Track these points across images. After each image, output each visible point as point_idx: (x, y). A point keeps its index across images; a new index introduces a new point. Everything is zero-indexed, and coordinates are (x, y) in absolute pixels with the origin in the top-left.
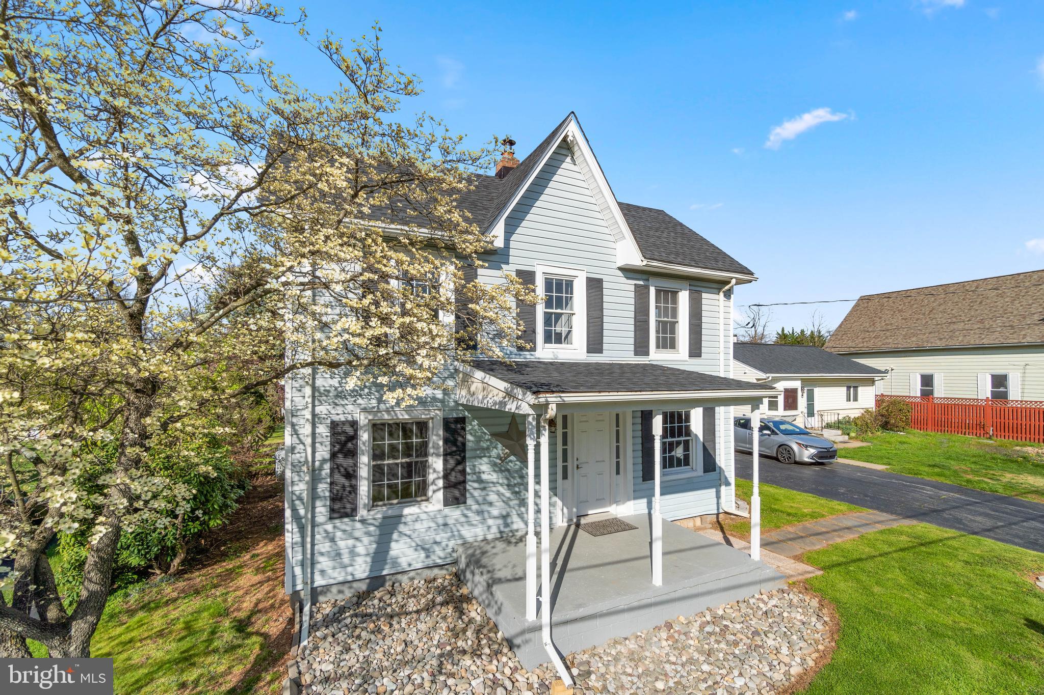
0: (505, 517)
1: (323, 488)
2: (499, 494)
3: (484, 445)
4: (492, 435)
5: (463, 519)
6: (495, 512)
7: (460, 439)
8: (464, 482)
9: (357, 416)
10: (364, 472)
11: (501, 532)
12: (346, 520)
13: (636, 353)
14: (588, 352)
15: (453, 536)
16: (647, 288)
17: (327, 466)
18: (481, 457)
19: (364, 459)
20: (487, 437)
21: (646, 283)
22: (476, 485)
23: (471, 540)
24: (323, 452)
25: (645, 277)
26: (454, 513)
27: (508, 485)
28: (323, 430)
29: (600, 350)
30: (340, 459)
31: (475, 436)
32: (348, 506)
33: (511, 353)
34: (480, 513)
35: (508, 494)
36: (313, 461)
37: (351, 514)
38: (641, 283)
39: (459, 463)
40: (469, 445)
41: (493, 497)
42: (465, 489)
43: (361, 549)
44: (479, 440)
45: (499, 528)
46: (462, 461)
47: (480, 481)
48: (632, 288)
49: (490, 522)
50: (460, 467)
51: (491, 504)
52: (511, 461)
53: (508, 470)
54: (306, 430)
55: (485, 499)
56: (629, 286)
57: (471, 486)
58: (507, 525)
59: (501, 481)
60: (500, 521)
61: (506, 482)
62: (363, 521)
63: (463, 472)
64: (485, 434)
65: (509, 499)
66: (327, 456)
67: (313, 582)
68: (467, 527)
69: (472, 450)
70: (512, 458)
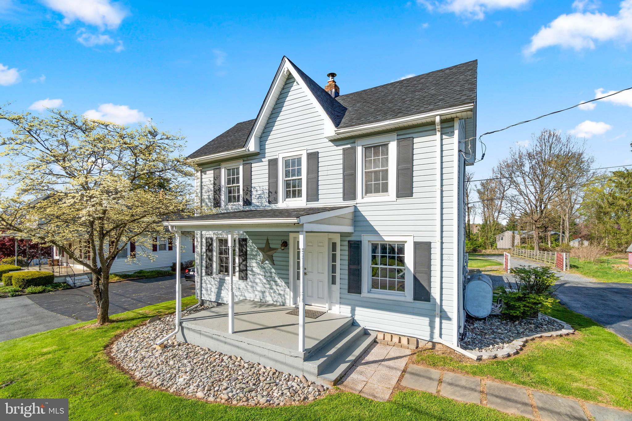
0: (263, 292)
1: (204, 262)
2: (260, 279)
3: (254, 253)
4: (258, 248)
5: (245, 288)
6: (259, 289)
7: (244, 249)
8: (246, 270)
9: (212, 236)
10: (214, 259)
11: (261, 300)
12: (209, 276)
13: (344, 199)
15: (242, 295)
16: (354, 150)
17: (205, 254)
18: (253, 259)
19: (215, 254)
20: (255, 249)
21: (353, 145)
22: (250, 273)
23: (248, 298)
25: (352, 141)
26: (242, 284)
27: (265, 276)
28: (204, 240)
29: (317, 200)
30: (208, 253)
31: (250, 249)
32: (210, 271)
33: (266, 206)
34: (252, 287)
35: (265, 281)
36: (202, 252)
37: (211, 274)
38: (349, 146)
39: (243, 261)
40: (248, 252)
41: (257, 281)
42: (247, 274)
43: (213, 290)
44: (252, 250)
45: (260, 297)
46: (245, 260)
47: (252, 271)
48: (341, 152)
49: (256, 293)
50: (244, 263)
51: (257, 284)
52: (266, 264)
53: (264, 268)
54: (199, 240)
55: (254, 281)
56: (338, 151)
57: (249, 272)
58: (263, 298)
59: (261, 273)
60: (261, 294)
61: (263, 274)
62: (214, 278)
63: (246, 266)
64: (255, 247)
65: (265, 284)
66: (205, 251)
67: (201, 297)
68: (247, 292)
69: (249, 255)
70: (267, 262)
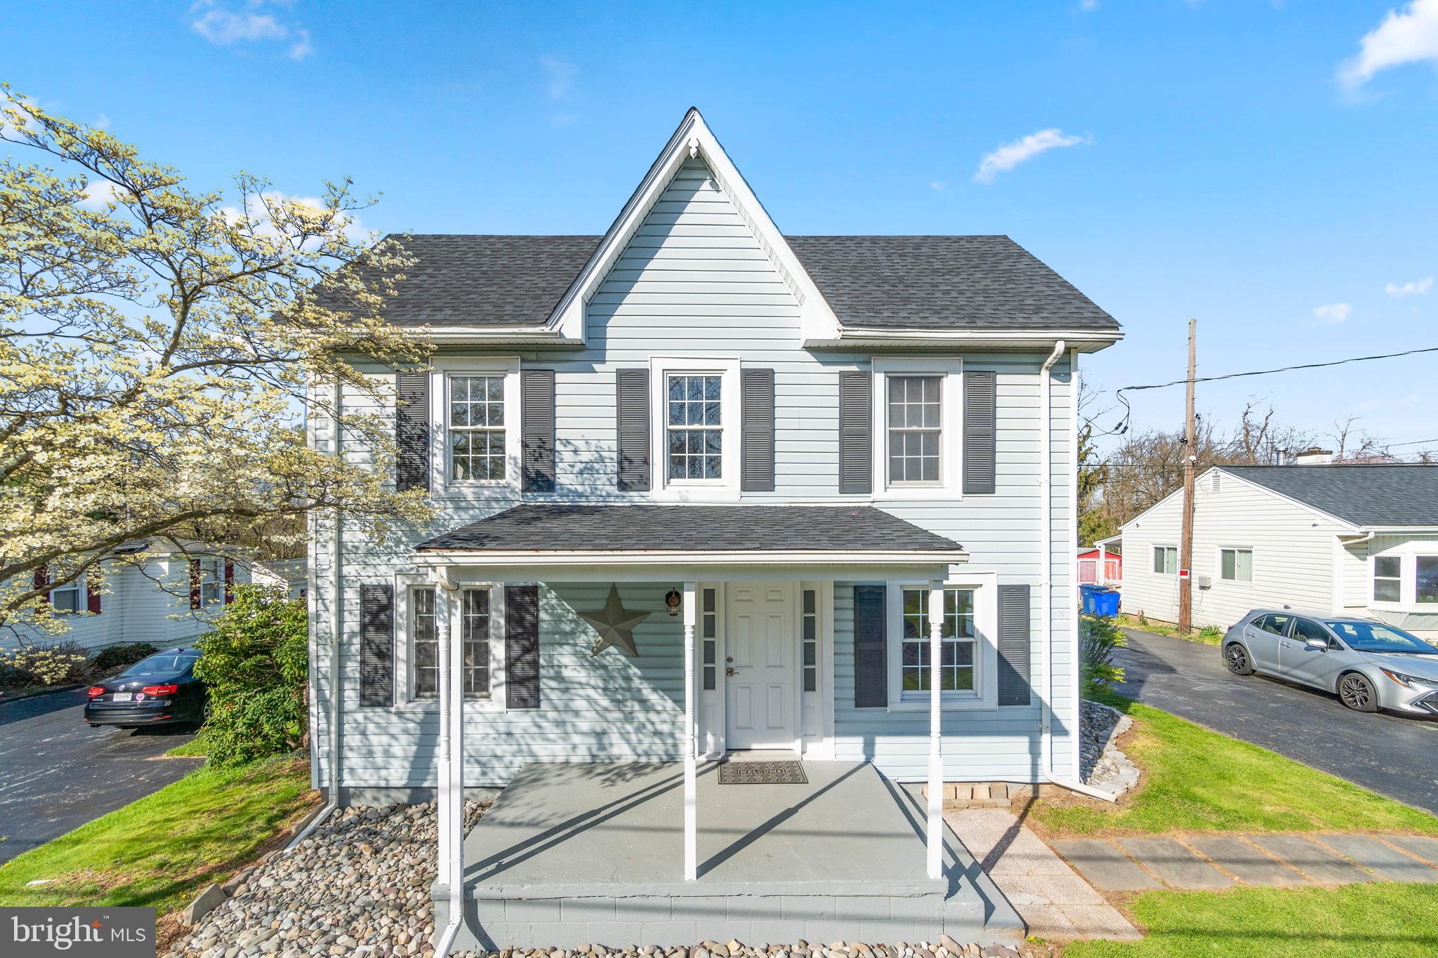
0: (600, 735)
1: (352, 668)
2: (588, 699)
3: (567, 628)
4: (581, 613)
5: (534, 730)
6: (584, 726)
7: (529, 617)
8: (536, 678)
9: (391, 580)
10: (401, 652)
11: (593, 756)
12: (378, 710)
13: (843, 489)
14: (744, 489)
15: (521, 751)
16: (866, 377)
17: (357, 640)
18: (561, 645)
19: (401, 636)
20: (570, 616)
21: (865, 368)
22: (553, 684)
23: (545, 759)
24: (352, 623)
25: (861, 357)
26: (522, 720)
27: (605, 689)
28: (352, 596)
29: (770, 486)
30: (372, 634)
31: (551, 614)
32: (381, 693)
33: (609, 495)
34: (560, 724)
35: (605, 702)
36: (340, 633)
37: (388, 701)
38: (854, 368)
39: (526, 651)
40: (544, 626)
41: (579, 704)
42: (538, 689)
43: (397, 750)
44: (558, 619)
45: (590, 749)
46: (533, 647)
47: (559, 678)
48: (836, 379)
49: (576, 739)
50: (529, 657)
51: (577, 713)
52: (609, 654)
53: (605, 667)
54: (331, 594)
55: (567, 706)
56: (828, 377)
57: (545, 684)
58: (602, 747)
59: (593, 682)
60: (592, 741)
61: (600, 684)
62: (400, 714)
63: (535, 664)
64: (569, 611)
65: (606, 709)
66: (357, 628)
67: (340, 781)
68: (539, 741)
69: (547, 633)
70: (612, 649)
